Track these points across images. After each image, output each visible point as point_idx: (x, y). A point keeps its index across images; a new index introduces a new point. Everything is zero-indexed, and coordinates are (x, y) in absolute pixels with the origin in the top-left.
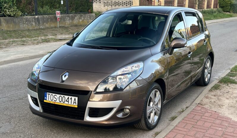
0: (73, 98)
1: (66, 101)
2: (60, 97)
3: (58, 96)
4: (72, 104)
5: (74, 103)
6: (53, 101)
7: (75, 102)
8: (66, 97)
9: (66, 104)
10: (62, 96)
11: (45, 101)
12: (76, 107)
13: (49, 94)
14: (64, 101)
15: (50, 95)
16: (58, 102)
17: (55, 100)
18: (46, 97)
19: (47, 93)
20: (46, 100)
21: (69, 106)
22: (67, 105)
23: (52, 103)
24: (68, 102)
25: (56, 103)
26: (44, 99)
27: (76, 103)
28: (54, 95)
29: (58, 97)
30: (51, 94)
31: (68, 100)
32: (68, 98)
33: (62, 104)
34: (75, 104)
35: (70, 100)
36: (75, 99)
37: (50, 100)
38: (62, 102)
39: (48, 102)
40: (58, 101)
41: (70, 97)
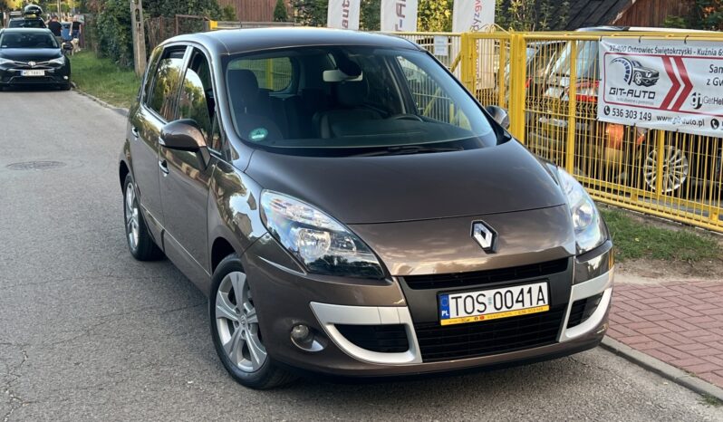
0: (535, 287)
1: (517, 301)
2: (498, 296)
3: (490, 293)
4: (534, 304)
5: (539, 300)
6: (476, 313)
7: (541, 297)
8: (516, 290)
9: (517, 310)
10: (503, 291)
11: (444, 322)
12: (547, 308)
13: (456, 298)
14: (509, 305)
15: (461, 301)
16: (491, 313)
17: (482, 308)
18: (447, 309)
19: (450, 296)
20: (448, 317)
21: (527, 312)
22: (522, 313)
23: (472, 320)
24: (521, 304)
25: (486, 318)
26: (439, 317)
27: (543, 299)
28: (475, 294)
29: (490, 299)
30: (464, 295)
31: (520, 299)
32: (522, 292)
33: (505, 313)
34: (541, 303)
35: (527, 296)
36: (540, 290)
37: (462, 313)
38: (504, 309)
39: (459, 322)
40: (490, 309)
41: (526, 288)
